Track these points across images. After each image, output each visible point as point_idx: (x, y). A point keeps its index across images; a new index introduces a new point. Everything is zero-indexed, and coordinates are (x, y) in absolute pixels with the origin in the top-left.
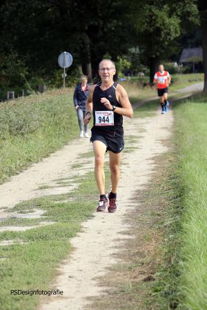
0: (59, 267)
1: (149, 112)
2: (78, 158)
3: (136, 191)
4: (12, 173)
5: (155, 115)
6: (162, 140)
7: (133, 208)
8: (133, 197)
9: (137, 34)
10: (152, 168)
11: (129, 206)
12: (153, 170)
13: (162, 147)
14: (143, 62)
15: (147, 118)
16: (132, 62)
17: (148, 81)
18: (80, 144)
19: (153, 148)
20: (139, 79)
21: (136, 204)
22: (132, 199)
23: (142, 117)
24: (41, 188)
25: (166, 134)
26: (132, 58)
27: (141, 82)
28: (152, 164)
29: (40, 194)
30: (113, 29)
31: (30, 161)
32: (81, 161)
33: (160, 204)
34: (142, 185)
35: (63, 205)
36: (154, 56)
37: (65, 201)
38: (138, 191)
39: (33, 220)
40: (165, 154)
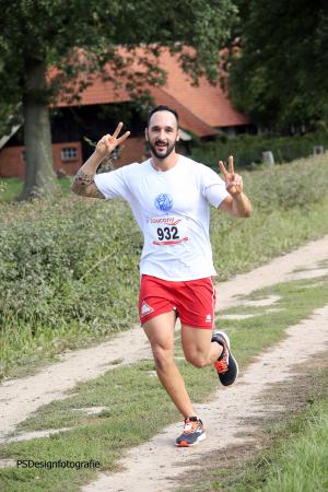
0: (257, 355)
4: (276, 254)
24: (295, 271)
29: (290, 278)
31: (306, 238)
35: (303, 290)
37: (307, 287)
39: (260, 307)
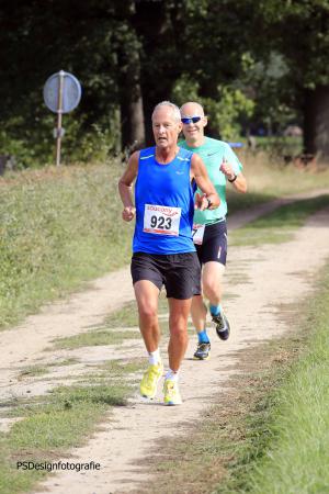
1: (277, 232)
2: (47, 350)
3: (156, 441)
5: (291, 238)
6: (281, 306)
7: (132, 487)
8: (144, 456)
9: (265, 26)
10: (225, 378)
11: (123, 481)
12: (223, 385)
13: (272, 324)
14: (285, 100)
15: (266, 246)
16: (255, 101)
17: (298, 151)
18: (69, 312)
19: (252, 325)
20: (275, 145)
21: (144, 477)
22: (139, 462)
23: (254, 244)
25: (295, 290)
26: (257, 89)
27: (280, 151)
28: (229, 368)
30: (204, 12)
32: (51, 357)
33: (206, 477)
34: (178, 425)
36: (312, 85)
38: (164, 441)
40: (272, 343)
